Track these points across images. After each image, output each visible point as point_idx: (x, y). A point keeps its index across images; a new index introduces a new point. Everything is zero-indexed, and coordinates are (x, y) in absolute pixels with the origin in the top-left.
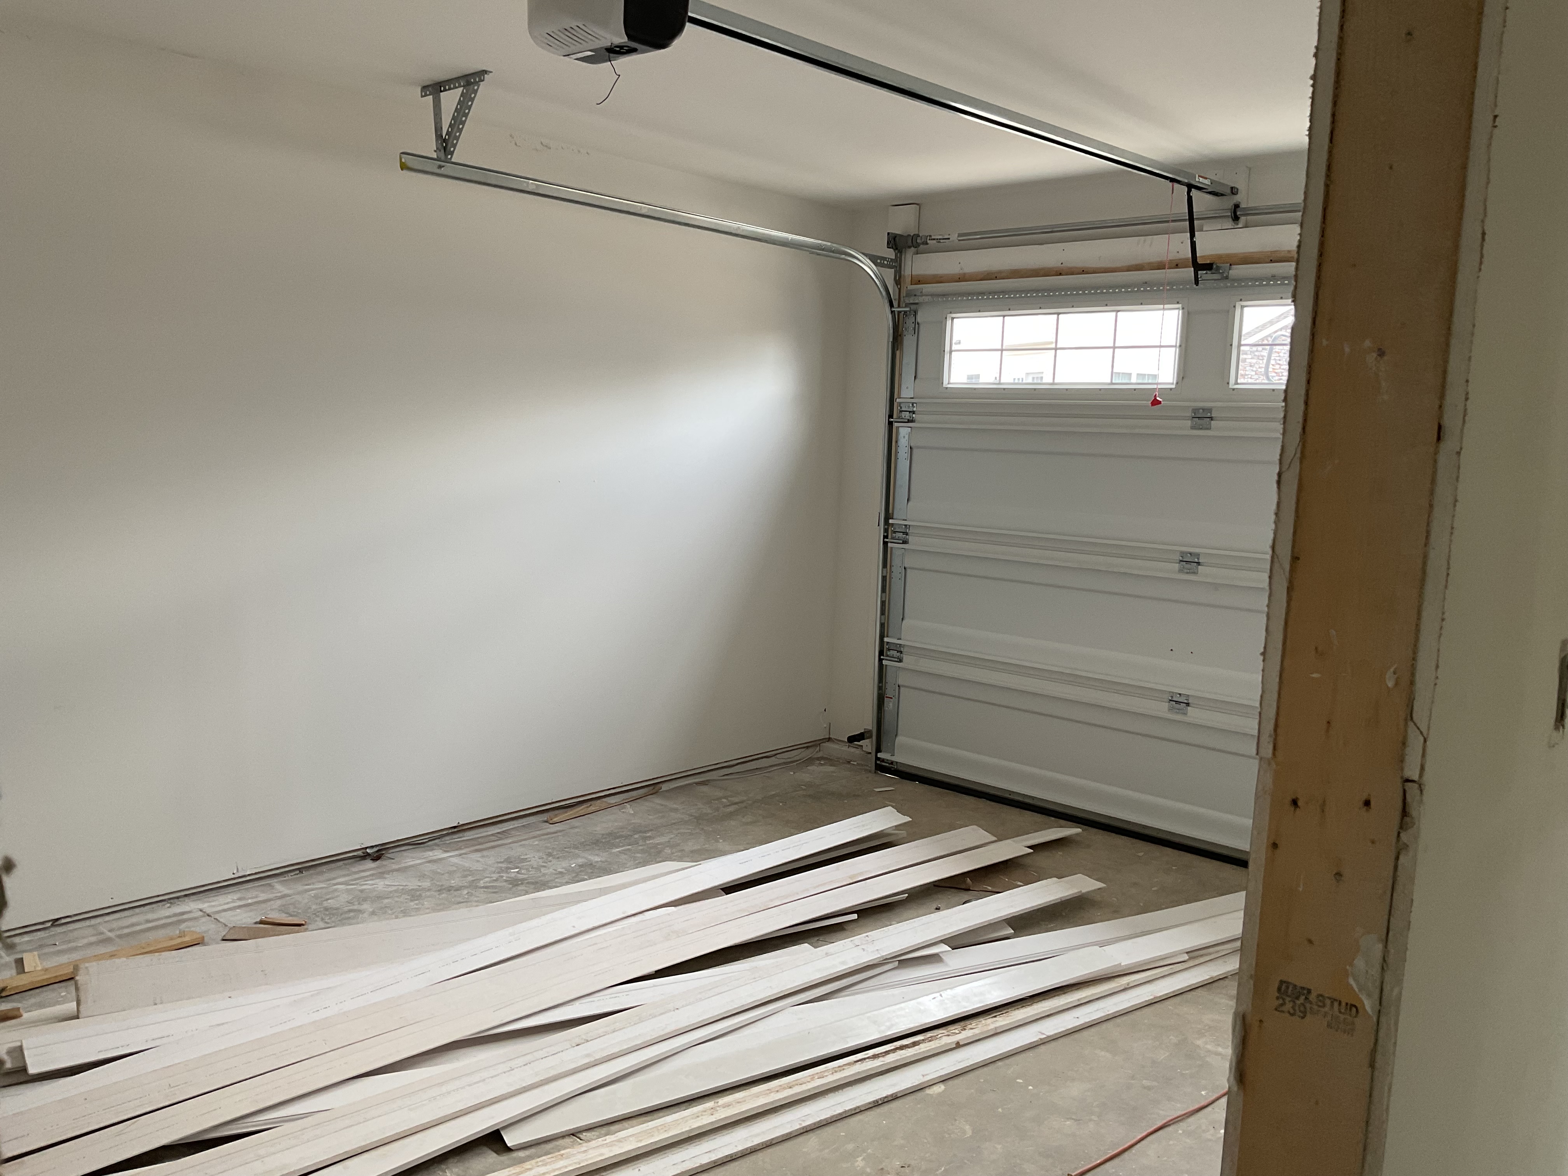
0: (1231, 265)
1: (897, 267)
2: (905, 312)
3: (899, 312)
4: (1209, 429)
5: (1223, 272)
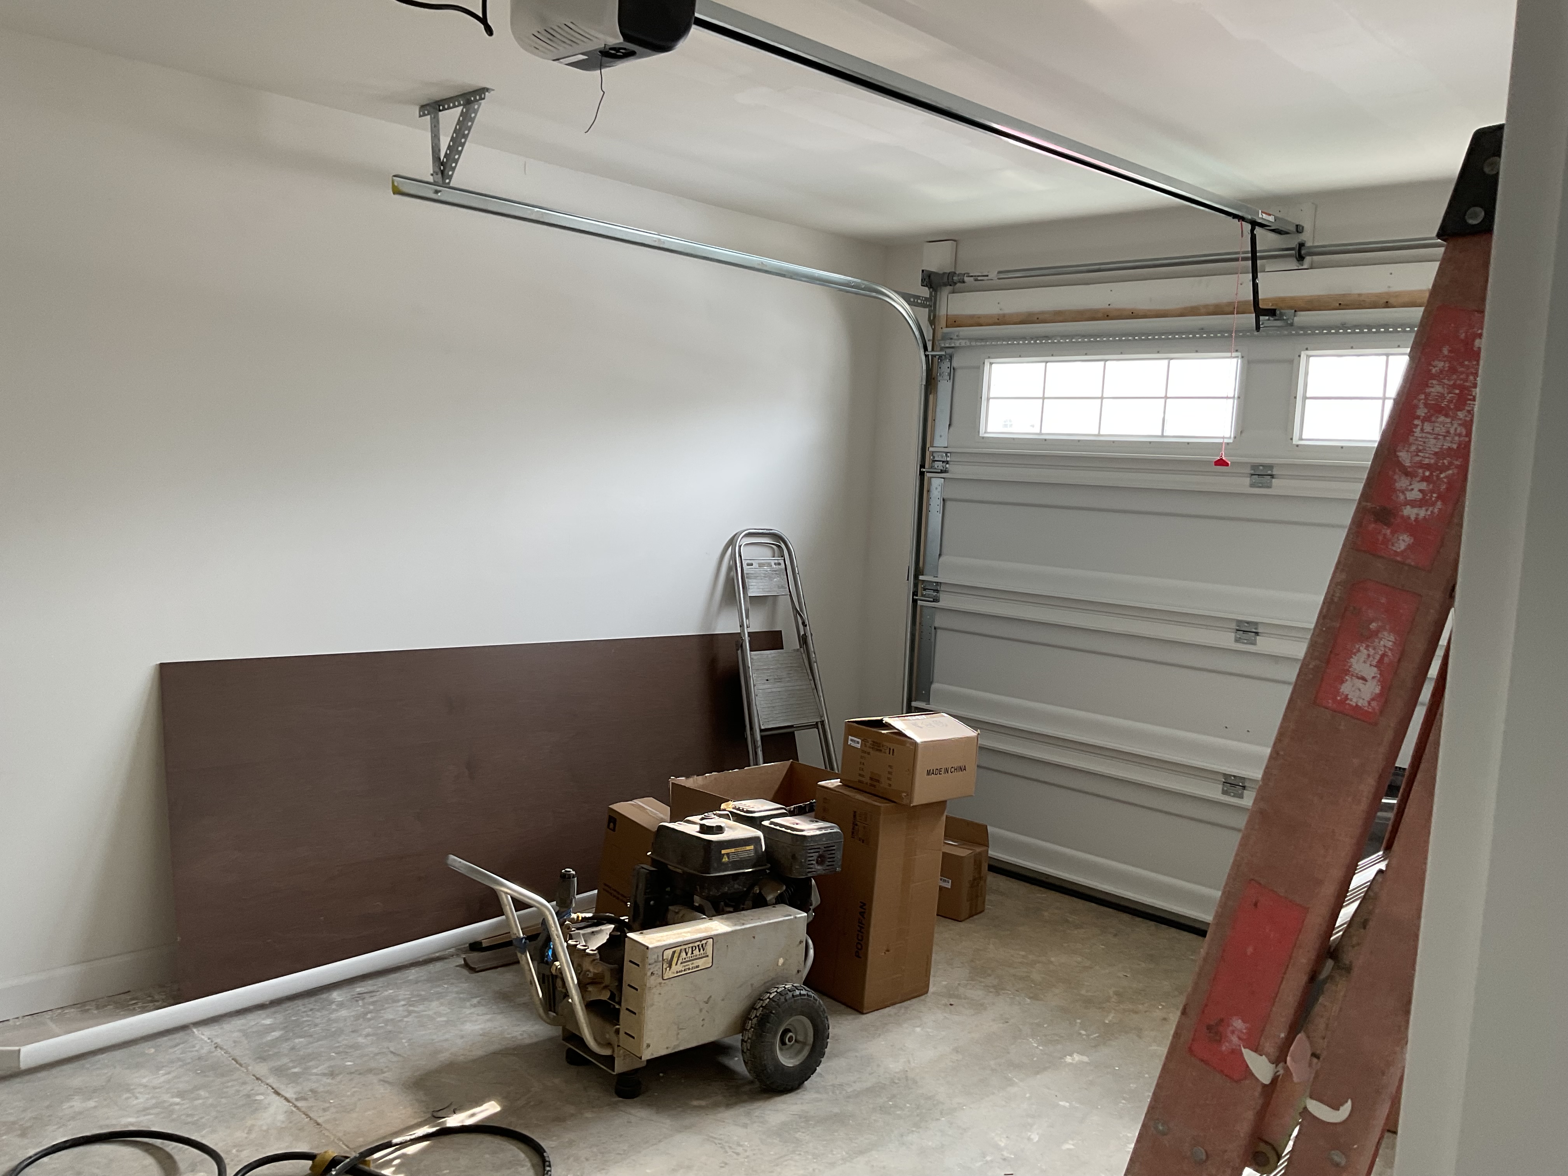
0: (1295, 311)
1: (931, 306)
2: (940, 356)
3: (933, 356)
4: (1270, 487)
5: (1288, 319)
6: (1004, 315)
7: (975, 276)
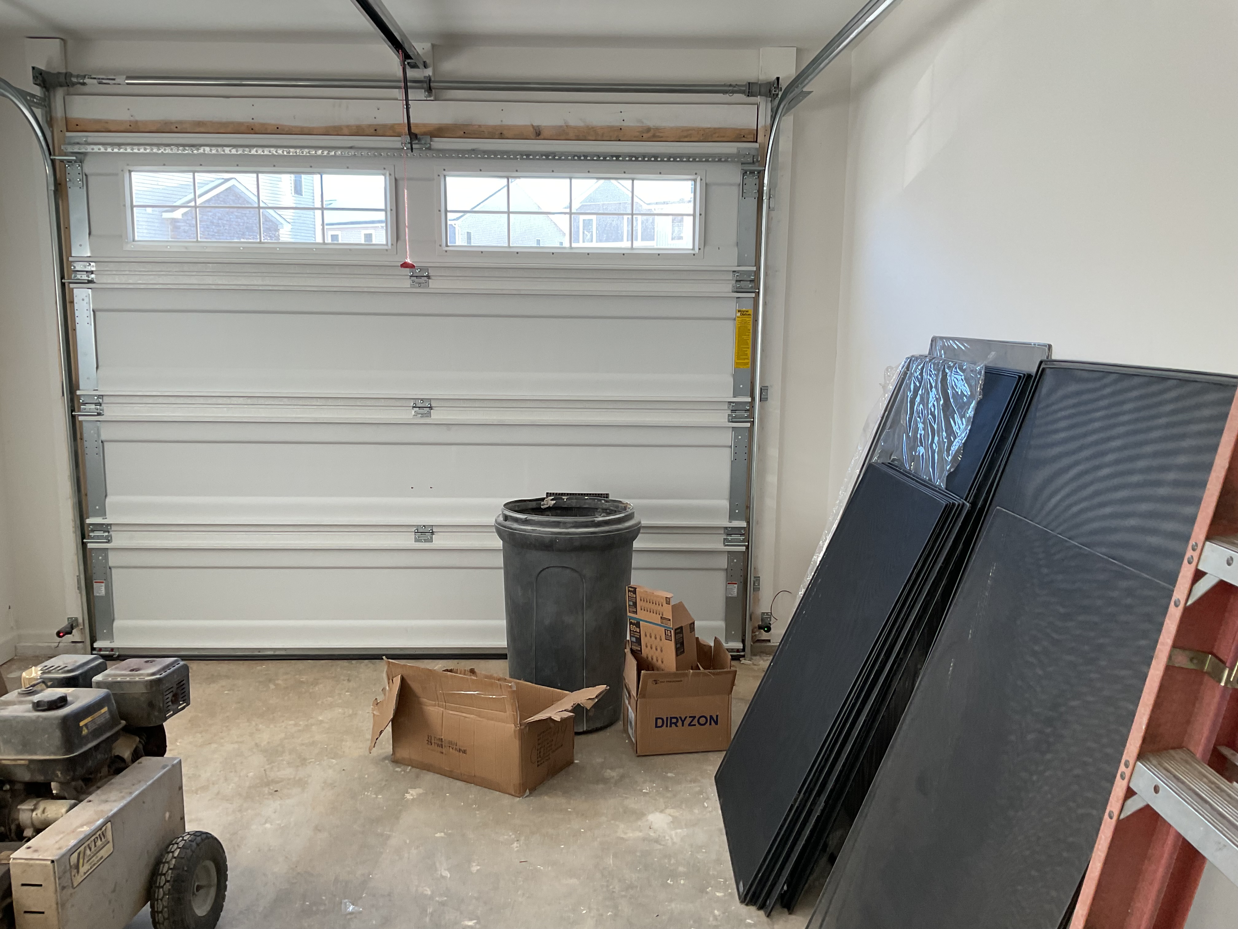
6: (136, 122)
7: (99, 79)
